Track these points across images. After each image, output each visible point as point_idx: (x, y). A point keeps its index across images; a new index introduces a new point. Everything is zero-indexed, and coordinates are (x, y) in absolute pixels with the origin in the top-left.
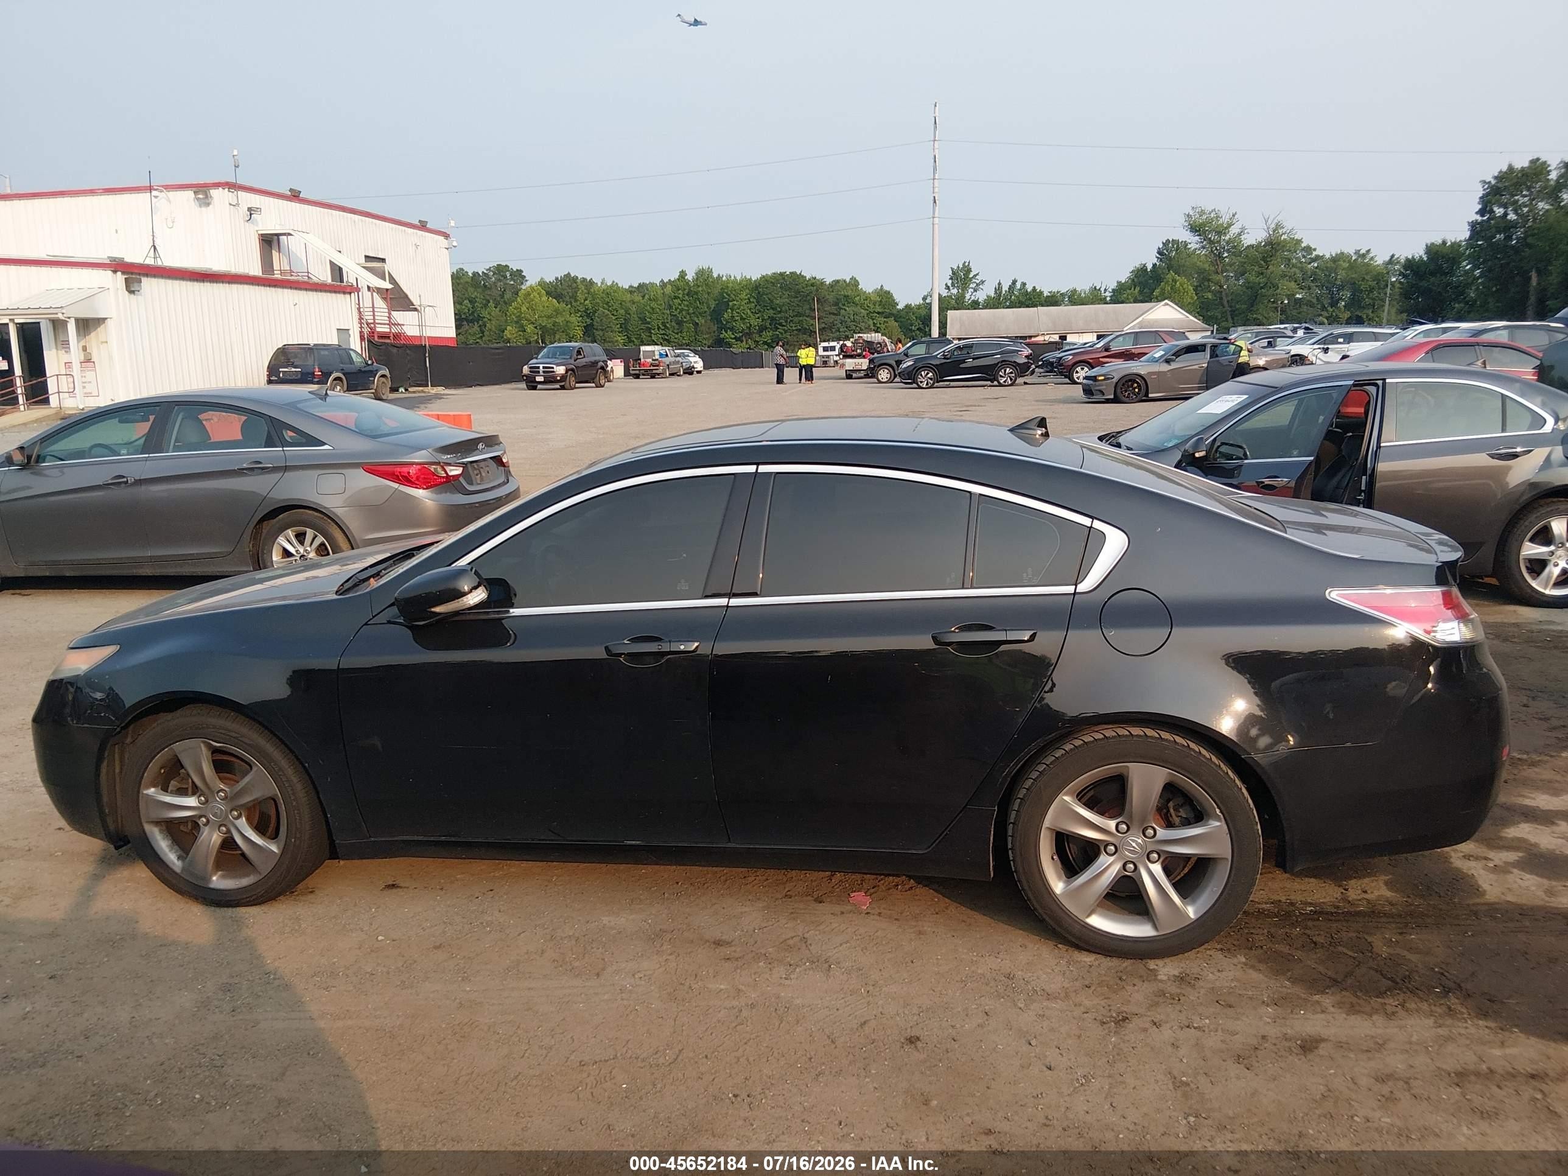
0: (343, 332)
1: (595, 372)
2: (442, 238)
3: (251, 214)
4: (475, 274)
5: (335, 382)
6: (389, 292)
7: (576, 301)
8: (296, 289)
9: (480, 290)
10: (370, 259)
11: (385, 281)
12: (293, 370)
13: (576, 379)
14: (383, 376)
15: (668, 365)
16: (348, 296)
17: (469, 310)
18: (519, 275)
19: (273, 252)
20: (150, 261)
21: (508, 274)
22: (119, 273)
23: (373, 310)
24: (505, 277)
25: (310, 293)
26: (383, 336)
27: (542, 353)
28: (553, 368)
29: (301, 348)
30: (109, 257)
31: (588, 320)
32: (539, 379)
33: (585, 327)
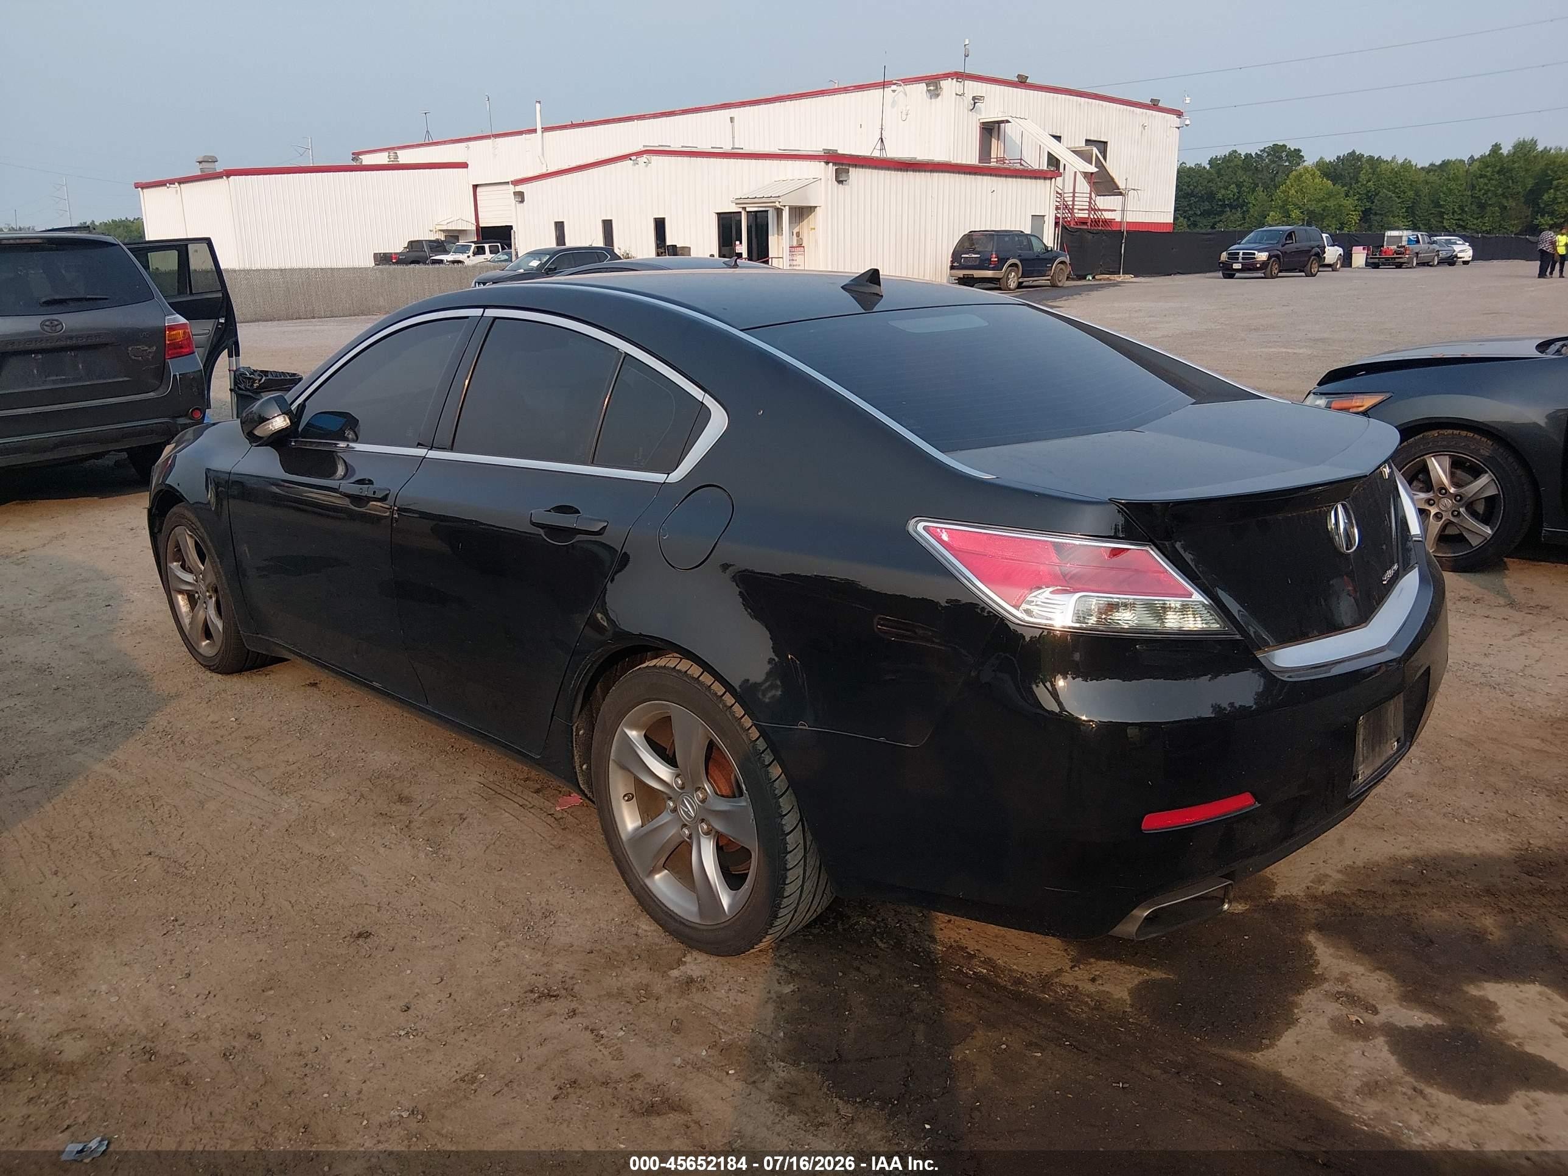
0: (1038, 219)
1: (1307, 259)
2: (1174, 117)
3: (975, 103)
4: (1248, 156)
5: (1010, 268)
6: (1093, 176)
7: (1357, 182)
8: (996, 175)
9: (1250, 173)
10: (1090, 143)
11: (1091, 164)
12: (973, 256)
13: (1279, 266)
14: (1062, 262)
15: (1417, 253)
16: (1048, 182)
17: (1234, 196)
18: (1296, 155)
19: (993, 140)
20: (877, 154)
21: (1284, 154)
22: (831, 165)
23: (1074, 195)
24: (1281, 158)
25: (1010, 180)
26: (1083, 222)
27: (1247, 238)
28: (1254, 254)
29: (983, 235)
30: (824, 149)
31: (1367, 204)
32: (1236, 266)
33: (1362, 211)
